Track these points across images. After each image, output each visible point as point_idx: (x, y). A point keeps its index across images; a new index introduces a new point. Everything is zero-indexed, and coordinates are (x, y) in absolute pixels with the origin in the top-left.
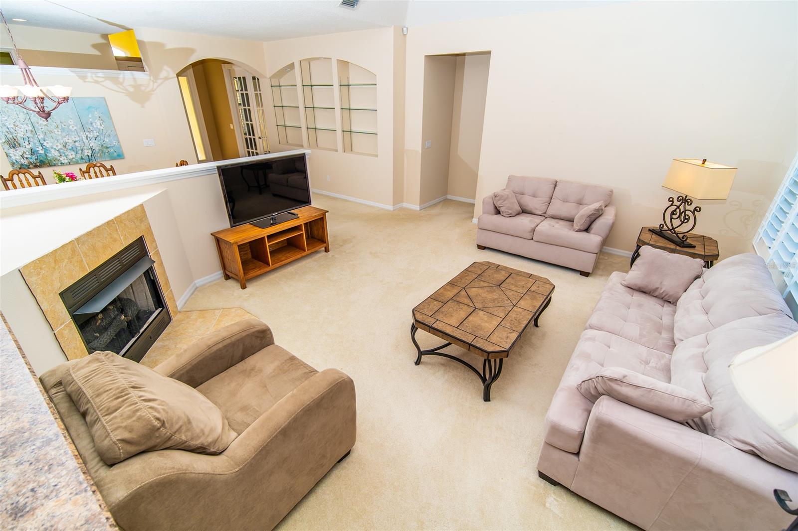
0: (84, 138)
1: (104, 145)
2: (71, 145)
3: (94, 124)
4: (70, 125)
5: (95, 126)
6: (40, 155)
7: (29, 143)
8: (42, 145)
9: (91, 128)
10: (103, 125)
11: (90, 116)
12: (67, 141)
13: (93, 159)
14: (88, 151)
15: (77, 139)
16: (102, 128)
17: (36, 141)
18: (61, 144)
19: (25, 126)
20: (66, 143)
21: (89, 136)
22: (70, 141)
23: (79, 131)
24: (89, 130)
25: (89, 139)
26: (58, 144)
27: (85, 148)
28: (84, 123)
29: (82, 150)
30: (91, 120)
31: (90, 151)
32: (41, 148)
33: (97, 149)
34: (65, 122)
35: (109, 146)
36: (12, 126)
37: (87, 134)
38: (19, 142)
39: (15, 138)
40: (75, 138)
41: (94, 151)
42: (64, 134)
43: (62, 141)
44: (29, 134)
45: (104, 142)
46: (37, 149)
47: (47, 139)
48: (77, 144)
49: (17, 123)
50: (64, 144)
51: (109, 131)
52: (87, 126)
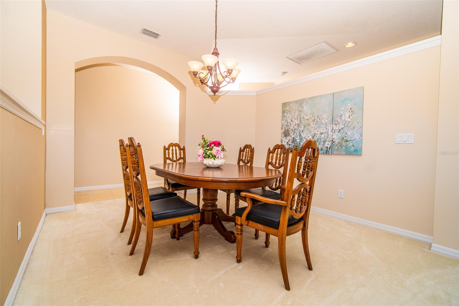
0: (330, 130)
1: (345, 139)
2: (318, 137)
3: (343, 116)
4: (323, 118)
5: (343, 119)
6: (296, 143)
7: (294, 134)
8: (300, 135)
9: (339, 120)
10: (351, 117)
11: (342, 109)
12: (316, 133)
13: (330, 151)
14: (328, 143)
15: (324, 131)
16: (349, 120)
17: (298, 132)
18: (311, 135)
19: (296, 121)
20: (315, 135)
21: (334, 128)
22: (318, 133)
23: (328, 123)
24: (336, 122)
25: (333, 131)
26: (310, 135)
27: (328, 139)
28: (335, 115)
29: (324, 142)
30: (341, 112)
31: (330, 143)
32: (299, 137)
33: (336, 143)
34: (321, 116)
35: (348, 139)
36: (290, 121)
37: (334, 126)
38: (290, 133)
39: (289, 129)
40: (323, 130)
41: (334, 143)
42: (317, 126)
43: (313, 133)
44: (296, 127)
45: (346, 135)
46: (297, 138)
47: (304, 130)
48: (322, 136)
49: (293, 119)
50: (314, 135)
51: (355, 123)
52: (336, 118)
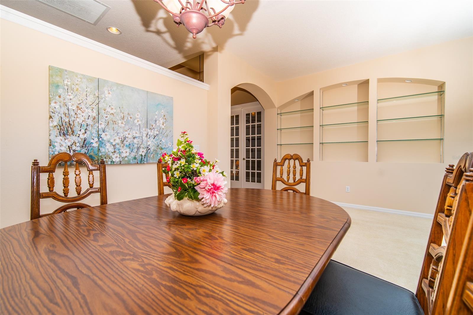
0: (145, 135)
1: (160, 146)
2: (129, 141)
3: (157, 122)
4: (136, 118)
5: (158, 124)
6: (92, 149)
7: (86, 132)
8: (99, 136)
9: (154, 125)
10: (165, 125)
11: (156, 113)
12: (127, 136)
13: (146, 160)
14: (143, 150)
15: (137, 135)
16: (163, 127)
17: (94, 131)
18: (119, 138)
19: (90, 110)
20: (125, 138)
21: (149, 133)
22: (130, 136)
23: (142, 126)
24: (151, 127)
25: (148, 137)
26: (117, 138)
27: (142, 146)
28: (149, 118)
29: (138, 148)
30: (156, 117)
31: (145, 151)
32: (96, 139)
33: (152, 150)
34: (132, 114)
35: (163, 147)
36: (75, 108)
37: (149, 131)
38: (74, 129)
39: (71, 123)
40: (136, 133)
41: (149, 151)
42: (127, 127)
43: (122, 135)
44: (90, 122)
45: (161, 142)
46: (92, 141)
47: (107, 130)
48: (136, 141)
49: (82, 106)
50: (123, 139)
51: (168, 132)
52: (151, 122)
